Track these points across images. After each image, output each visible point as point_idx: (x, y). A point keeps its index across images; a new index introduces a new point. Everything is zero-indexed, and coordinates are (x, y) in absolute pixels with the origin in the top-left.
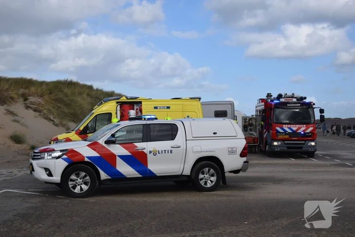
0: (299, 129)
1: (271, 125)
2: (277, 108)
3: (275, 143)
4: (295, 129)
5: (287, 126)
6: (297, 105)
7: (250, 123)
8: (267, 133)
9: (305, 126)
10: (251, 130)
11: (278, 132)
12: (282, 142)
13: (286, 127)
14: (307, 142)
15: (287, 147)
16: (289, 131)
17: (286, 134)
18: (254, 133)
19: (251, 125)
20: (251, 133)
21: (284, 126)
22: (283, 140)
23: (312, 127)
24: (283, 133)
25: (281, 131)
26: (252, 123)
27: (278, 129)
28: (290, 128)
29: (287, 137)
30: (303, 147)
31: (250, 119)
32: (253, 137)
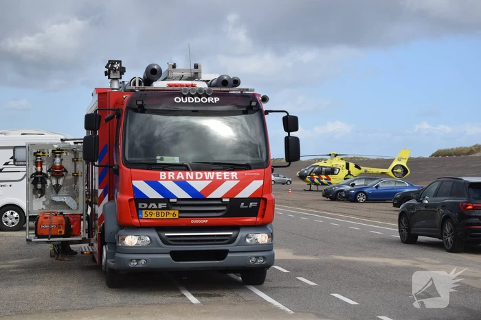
0: (216, 184)
1: (117, 172)
2: (136, 111)
3: (131, 240)
4: (199, 186)
5: (171, 174)
6: (210, 100)
7: (54, 167)
8: (106, 200)
9: (234, 174)
10: (57, 188)
11: (140, 198)
12: (154, 234)
13: (168, 181)
14: (242, 233)
15: (173, 254)
16: (181, 194)
17: (170, 206)
18: (69, 201)
19: (58, 172)
20: (57, 199)
21: (163, 174)
22: (160, 228)
23: (258, 178)
24: (156, 201)
25: (152, 193)
26: (61, 167)
27: (141, 186)
28: (183, 185)
29: (173, 214)
30: (226, 252)
31: (57, 152)
32: (66, 212)
